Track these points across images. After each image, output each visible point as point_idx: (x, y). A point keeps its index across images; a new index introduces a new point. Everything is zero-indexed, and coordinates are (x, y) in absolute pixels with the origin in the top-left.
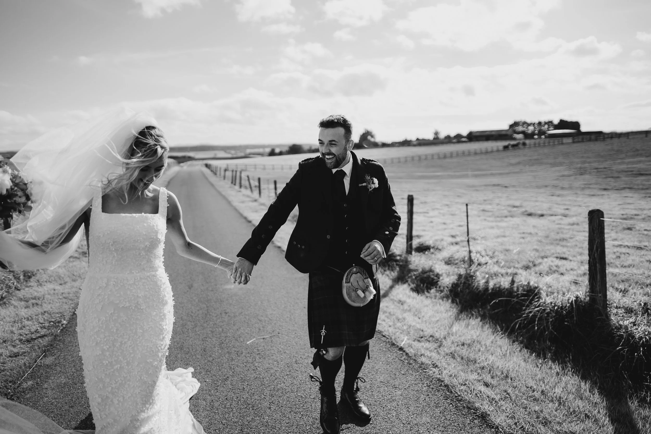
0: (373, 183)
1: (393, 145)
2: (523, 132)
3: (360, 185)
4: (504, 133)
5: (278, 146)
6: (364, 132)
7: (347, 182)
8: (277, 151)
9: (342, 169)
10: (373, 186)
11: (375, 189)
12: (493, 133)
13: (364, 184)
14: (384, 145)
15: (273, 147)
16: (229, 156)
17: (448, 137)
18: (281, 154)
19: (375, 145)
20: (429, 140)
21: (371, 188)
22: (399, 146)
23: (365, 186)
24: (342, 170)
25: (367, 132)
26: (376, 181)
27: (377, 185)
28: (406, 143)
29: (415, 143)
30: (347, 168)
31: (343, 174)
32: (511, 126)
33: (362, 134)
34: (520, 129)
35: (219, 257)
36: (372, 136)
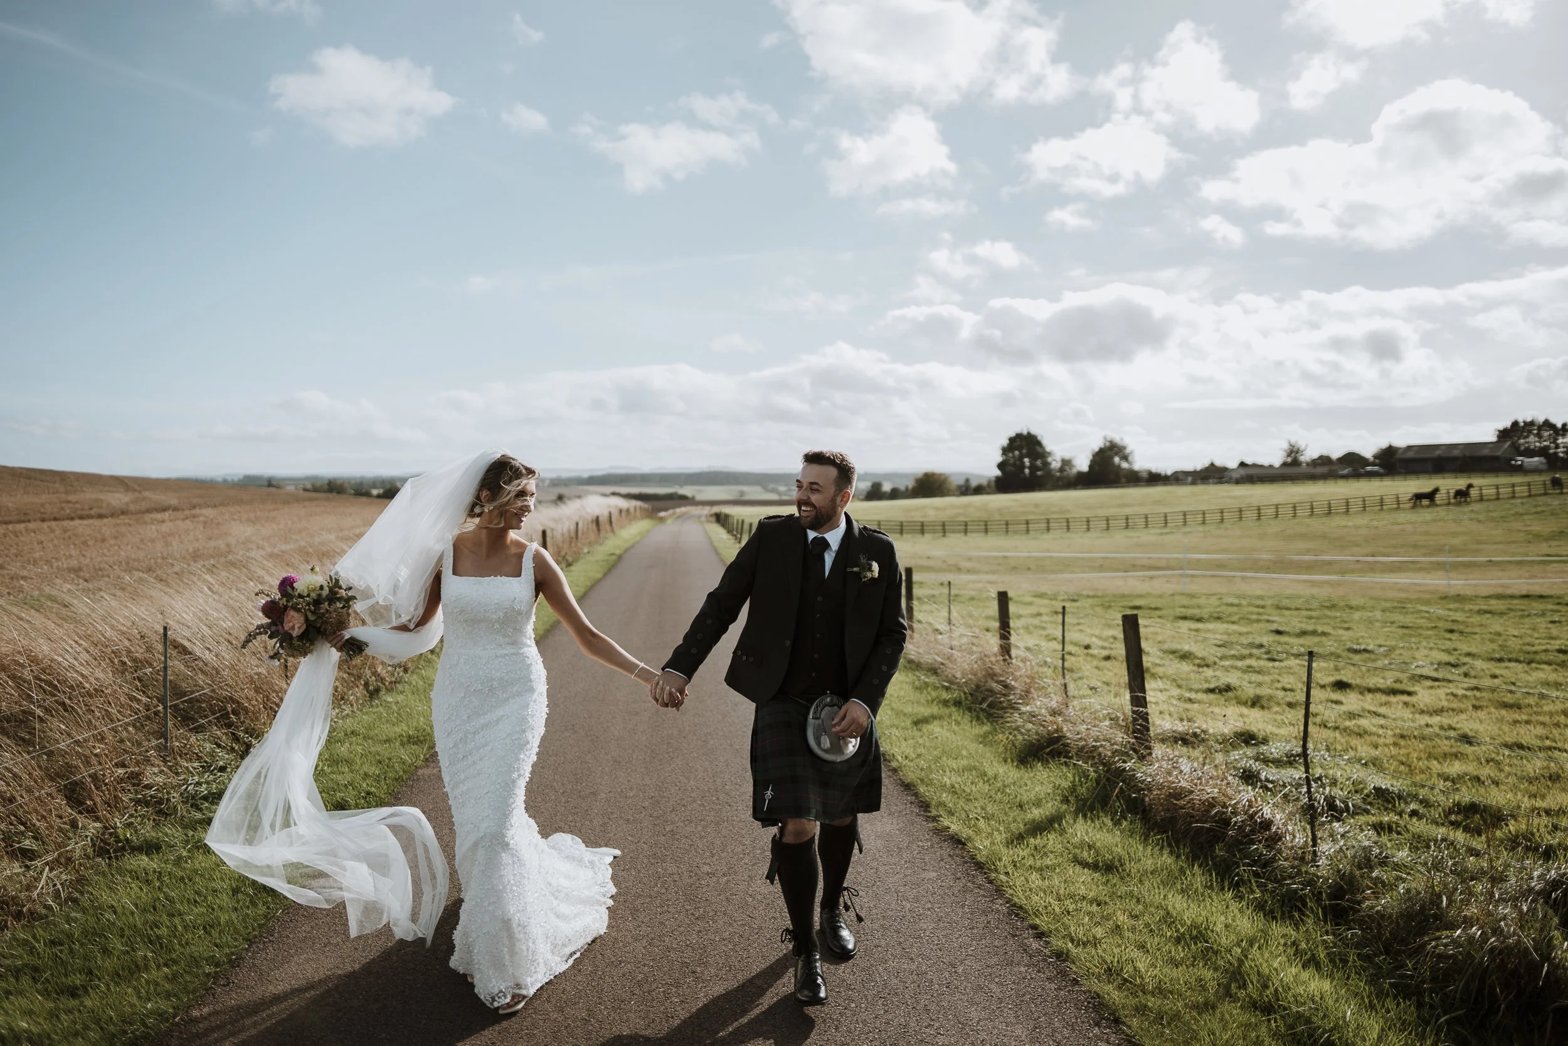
0: (870, 569)
1: (1178, 478)
2: (1543, 452)
3: (849, 570)
4: (1486, 452)
5: (890, 476)
6: (1102, 446)
7: (829, 559)
8: (887, 487)
9: (825, 536)
10: (869, 575)
11: (873, 579)
12: (1456, 453)
13: (855, 569)
14: (1154, 479)
15: (877, 480)
16: (774, 497)
17: (1324, 460)
18: (895, 494)
19: (1135, 479)
20: (1271, 466)
21: (865, 577)
22: (1193, 483)
23: (856, 573)
24: (823, 538)
25: (1108, 444)
26: (875, 566)
27: (876, 575)
28: (1213, 474)
29: (1235, 475)
30: (834, 537)
31: (825, 545)
32: (1504, 434)
33: (1097, 449)
34: (1533, 441)
35: (638, 663)
36: (1125, 458)
